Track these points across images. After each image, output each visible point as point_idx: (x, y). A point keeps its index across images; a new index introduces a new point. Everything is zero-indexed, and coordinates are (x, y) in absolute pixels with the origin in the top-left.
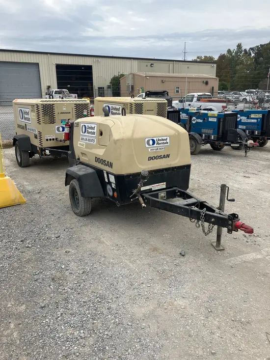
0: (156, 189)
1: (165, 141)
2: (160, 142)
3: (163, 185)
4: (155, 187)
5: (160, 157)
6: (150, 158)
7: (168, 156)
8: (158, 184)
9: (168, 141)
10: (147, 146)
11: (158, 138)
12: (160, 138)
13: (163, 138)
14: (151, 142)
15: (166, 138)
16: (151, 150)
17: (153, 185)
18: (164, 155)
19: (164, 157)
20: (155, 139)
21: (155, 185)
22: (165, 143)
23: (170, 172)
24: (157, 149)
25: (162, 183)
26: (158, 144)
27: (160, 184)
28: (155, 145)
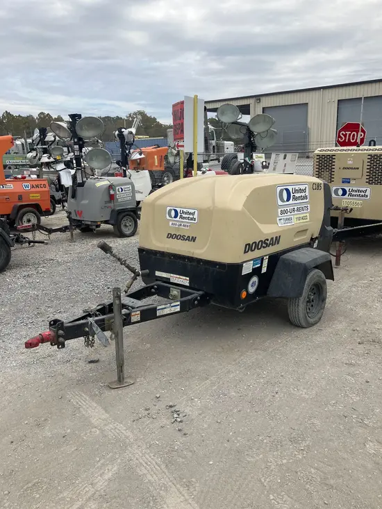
0: (176, 282)
1: (191, 216)
2: (184, 215)
3: (185, 281)
4: (176, 278)
5: (183, 238)
6: (170, 236)
7: (194, 239)
8: (178, 276)
9: (196, 216)
10: (168, 217)
11: (182, 209)
12: (185, 210)
13: (188, 210)
14: (173, 213)
15: (192, 211)
16: (173, 224)
17: (172, 275)
18: (189, 237)
19: (188, 239)
20: (178, 210)
21: (175, 276)
22: (191, 219)
23: (194, 264)
24: (180, 225)
25: (184, 278)
26: (181, 217)
27: (181, 277)
28: (178, 219)
